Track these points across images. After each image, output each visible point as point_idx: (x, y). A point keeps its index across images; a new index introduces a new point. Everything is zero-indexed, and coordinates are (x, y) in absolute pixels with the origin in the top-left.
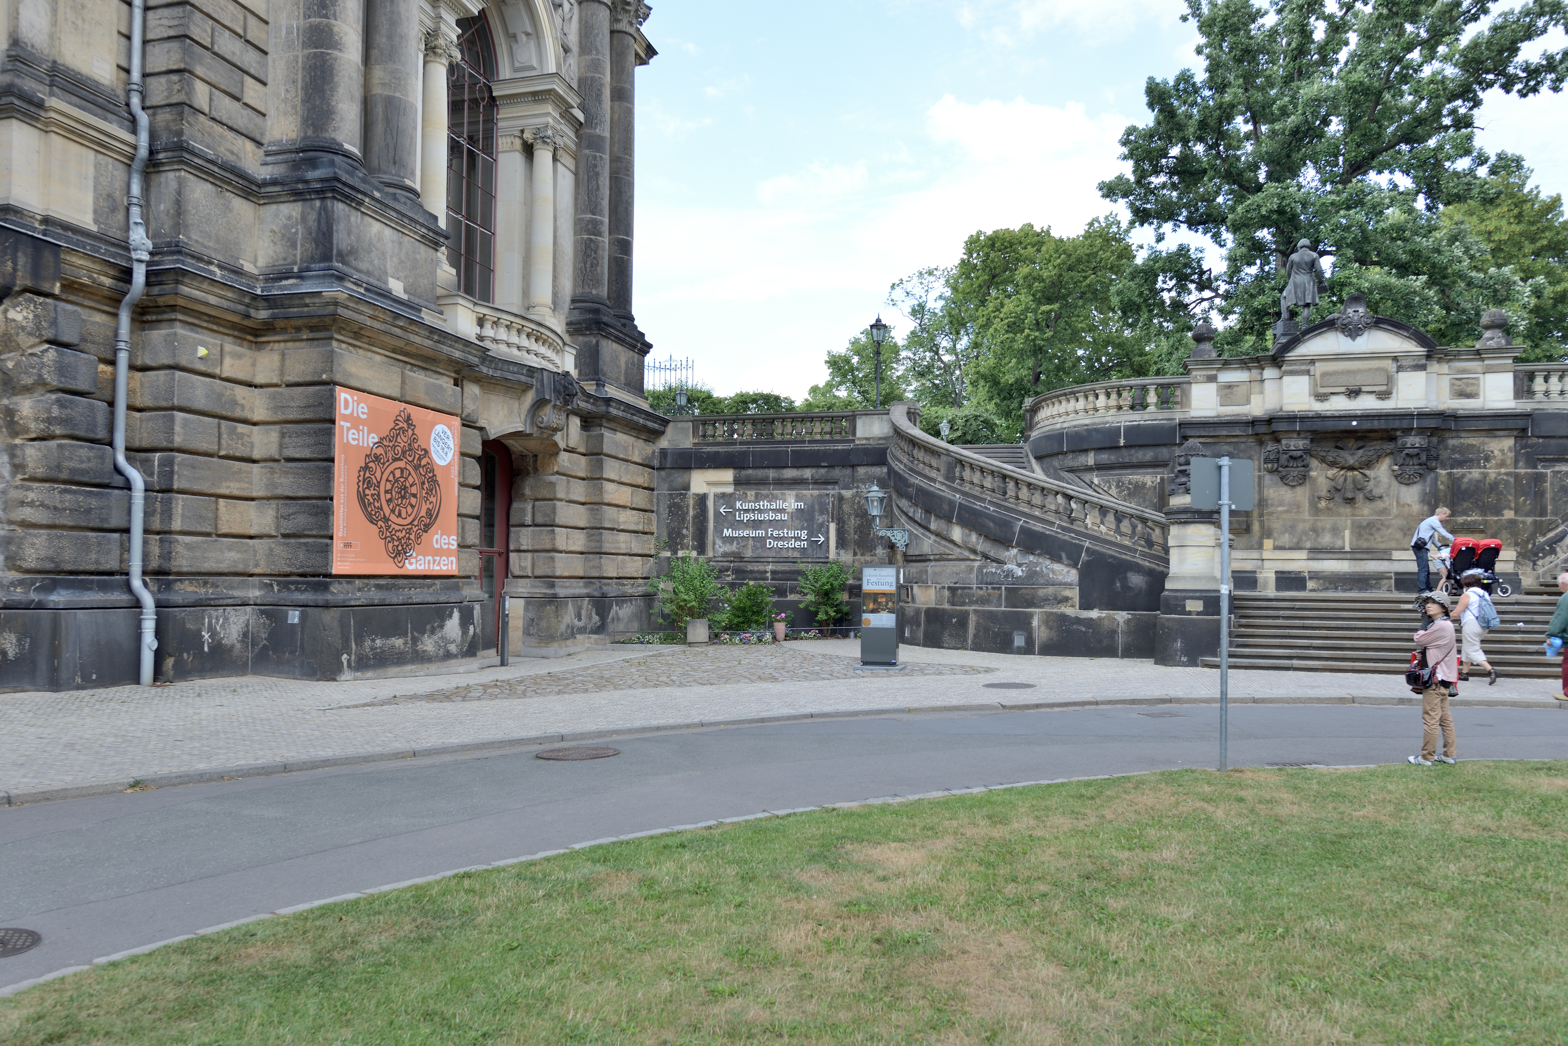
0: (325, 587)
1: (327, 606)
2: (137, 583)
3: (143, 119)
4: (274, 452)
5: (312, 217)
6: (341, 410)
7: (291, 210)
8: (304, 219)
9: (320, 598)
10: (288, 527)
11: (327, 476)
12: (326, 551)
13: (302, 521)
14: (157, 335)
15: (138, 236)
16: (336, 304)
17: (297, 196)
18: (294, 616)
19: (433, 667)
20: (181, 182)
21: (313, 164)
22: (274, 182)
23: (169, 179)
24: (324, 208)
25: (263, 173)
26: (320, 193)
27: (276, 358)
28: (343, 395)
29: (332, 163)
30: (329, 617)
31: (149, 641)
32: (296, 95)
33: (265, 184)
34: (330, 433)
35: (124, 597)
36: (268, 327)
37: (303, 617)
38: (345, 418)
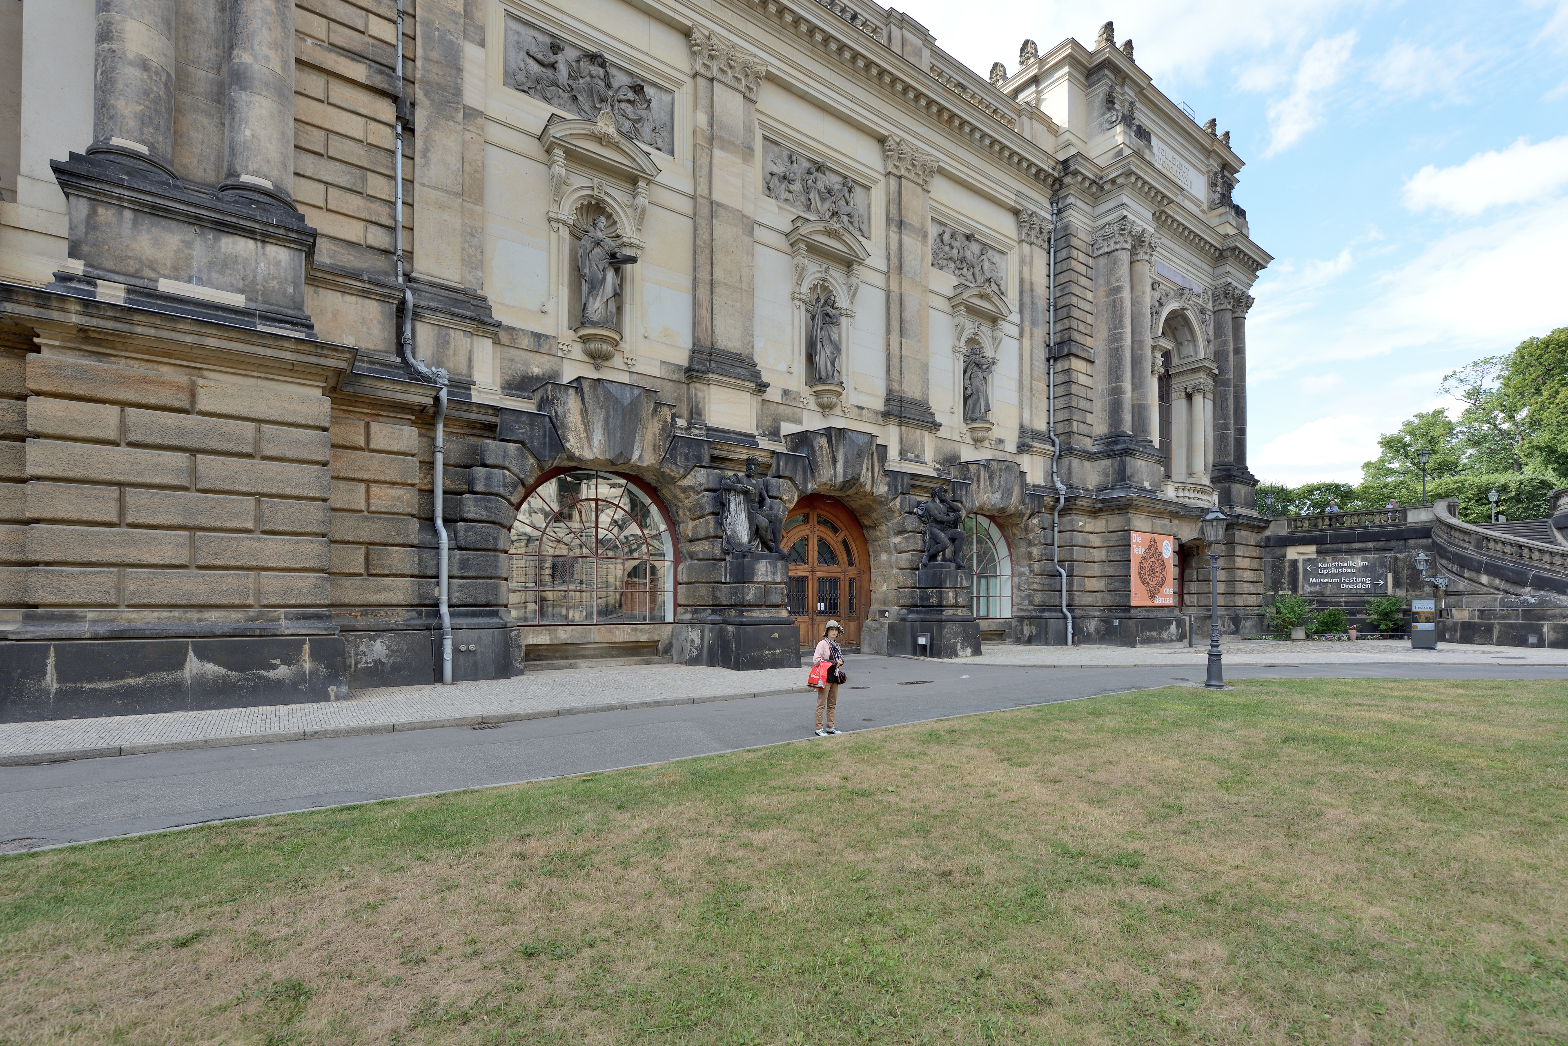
0: (1129, 611)
1: (1130, 618)
2: (1065, 610)
3: (1057, 441)
4: (1104, 558)
5: (1117, 464)
6: (1133, 541)
7: (1107, 462)
8: (1112, 465)
9: (1127, 615)
10: (1111, 587)
11: (1128, 567)
12: (1128, 597)
13: (1117, 585)
14: (1066, 519)
15: (1059, 485)
16: (1132, 499)
17: (1109, 456)
18: (1116, 622)
19: (1167, 645)
20: (1070, 461)
21: (1116, 443)
22: (1099, 453)
23: (1065, 461)
24: (1121, 460)
25: (1094, 449)
26: (1120, 455)
27: (1104, 522)
28: (1133, 534)
29: (1125, 442)
30: (1131, 623)
31: (1070, 630)
32: (1106, 416)
33: (1095, 453)
34: (1129, 550)
35: (1060, 615)
36: (1100, 510)
37: (1120, 623)
38: (1135, 543)
